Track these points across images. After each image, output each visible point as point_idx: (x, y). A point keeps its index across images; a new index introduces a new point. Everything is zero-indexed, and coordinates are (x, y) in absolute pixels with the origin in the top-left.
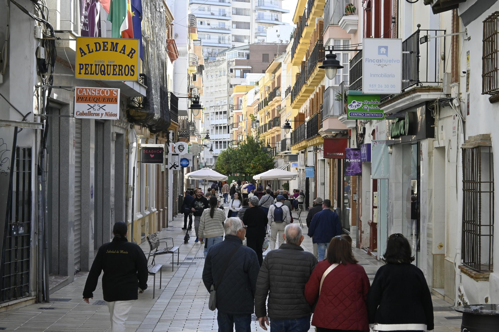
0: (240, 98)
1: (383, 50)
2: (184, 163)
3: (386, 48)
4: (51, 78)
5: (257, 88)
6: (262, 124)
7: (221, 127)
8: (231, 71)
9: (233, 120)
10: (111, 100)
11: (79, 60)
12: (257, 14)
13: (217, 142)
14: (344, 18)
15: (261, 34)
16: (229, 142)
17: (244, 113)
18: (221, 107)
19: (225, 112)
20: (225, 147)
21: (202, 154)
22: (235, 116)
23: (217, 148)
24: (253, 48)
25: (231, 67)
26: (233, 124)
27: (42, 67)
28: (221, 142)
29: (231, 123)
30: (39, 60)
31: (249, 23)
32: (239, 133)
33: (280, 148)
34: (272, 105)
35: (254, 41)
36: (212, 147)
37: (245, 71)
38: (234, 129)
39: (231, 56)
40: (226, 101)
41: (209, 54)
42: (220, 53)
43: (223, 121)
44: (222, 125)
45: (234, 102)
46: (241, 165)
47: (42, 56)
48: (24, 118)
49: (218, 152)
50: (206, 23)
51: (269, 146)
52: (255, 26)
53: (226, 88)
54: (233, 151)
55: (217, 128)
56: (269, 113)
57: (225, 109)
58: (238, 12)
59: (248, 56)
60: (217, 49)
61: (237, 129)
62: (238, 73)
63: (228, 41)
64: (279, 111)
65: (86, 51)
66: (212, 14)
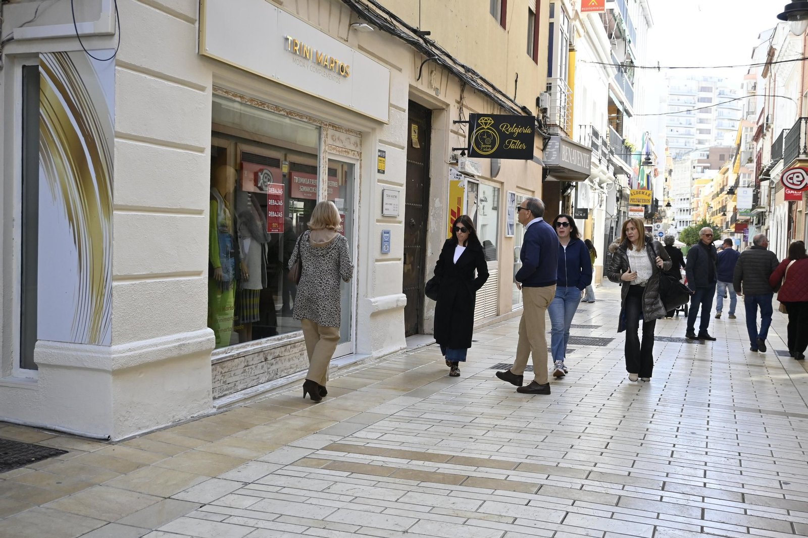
0: (700, 189)
1: (745, 192)
2: (661, 234)
3: (746, 191)
4: (620, 203)
5: (712, 183)
6: (714, 209)
7: (684, 210)
8: (694, 167)
9: (694, 205)
10: (641, 211)
11: (631, 197)
12: (717, 122)
13: (680, 222)
14: (747, 165)
15: (720, 138)
16: (690, 221)
17: (702, 201)
18: (684, 195)
19: (688, 199)
20: (687, 225)
21: (669, 230)
22: (695, 202)
23: (680, 226)
24: (711, 150)
25: (694, 165)
26: (693, 208)
27: (618, 200)
28: (683, 222)
29: (692, 207)
30: (617, 197)
31: (710, 130)
32: (698, 215)
33: (725, 227)
34: (722, 197)
35: (713, 144)
36: (676, 226)
37: (705, 168)
38: (694, 212)
39: (695, 156)
40: (689, 190)
41: (677, 154)
42: (686, 153)
43: (686, 205)
44: (685, 209)
45: (695, 192)
46: (697, 238)
47: (618, 196)
48: (611, 217)
49: (681, 229)
50: (675, 130)
51: (717, 226)
52: (714, 132)
53: (689, 180)
54: (692, 228)
55: (681, 211)
56: (719, 202)
57: (688, 196)
58: (701, 121)
59: (708, 157)
60: (683, 150)
61: (696, 212)
62: (699, 169)
63: (693, 144)
64: (726, 201)
65: (633, 194)
66: (681, 124)
